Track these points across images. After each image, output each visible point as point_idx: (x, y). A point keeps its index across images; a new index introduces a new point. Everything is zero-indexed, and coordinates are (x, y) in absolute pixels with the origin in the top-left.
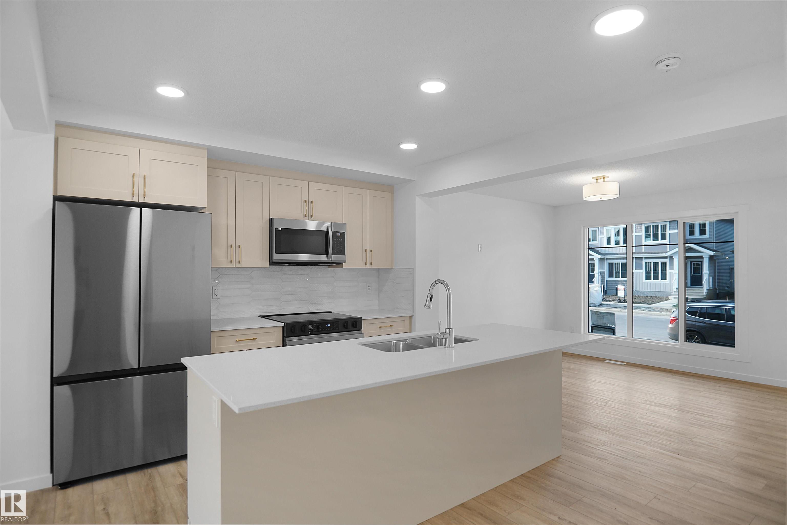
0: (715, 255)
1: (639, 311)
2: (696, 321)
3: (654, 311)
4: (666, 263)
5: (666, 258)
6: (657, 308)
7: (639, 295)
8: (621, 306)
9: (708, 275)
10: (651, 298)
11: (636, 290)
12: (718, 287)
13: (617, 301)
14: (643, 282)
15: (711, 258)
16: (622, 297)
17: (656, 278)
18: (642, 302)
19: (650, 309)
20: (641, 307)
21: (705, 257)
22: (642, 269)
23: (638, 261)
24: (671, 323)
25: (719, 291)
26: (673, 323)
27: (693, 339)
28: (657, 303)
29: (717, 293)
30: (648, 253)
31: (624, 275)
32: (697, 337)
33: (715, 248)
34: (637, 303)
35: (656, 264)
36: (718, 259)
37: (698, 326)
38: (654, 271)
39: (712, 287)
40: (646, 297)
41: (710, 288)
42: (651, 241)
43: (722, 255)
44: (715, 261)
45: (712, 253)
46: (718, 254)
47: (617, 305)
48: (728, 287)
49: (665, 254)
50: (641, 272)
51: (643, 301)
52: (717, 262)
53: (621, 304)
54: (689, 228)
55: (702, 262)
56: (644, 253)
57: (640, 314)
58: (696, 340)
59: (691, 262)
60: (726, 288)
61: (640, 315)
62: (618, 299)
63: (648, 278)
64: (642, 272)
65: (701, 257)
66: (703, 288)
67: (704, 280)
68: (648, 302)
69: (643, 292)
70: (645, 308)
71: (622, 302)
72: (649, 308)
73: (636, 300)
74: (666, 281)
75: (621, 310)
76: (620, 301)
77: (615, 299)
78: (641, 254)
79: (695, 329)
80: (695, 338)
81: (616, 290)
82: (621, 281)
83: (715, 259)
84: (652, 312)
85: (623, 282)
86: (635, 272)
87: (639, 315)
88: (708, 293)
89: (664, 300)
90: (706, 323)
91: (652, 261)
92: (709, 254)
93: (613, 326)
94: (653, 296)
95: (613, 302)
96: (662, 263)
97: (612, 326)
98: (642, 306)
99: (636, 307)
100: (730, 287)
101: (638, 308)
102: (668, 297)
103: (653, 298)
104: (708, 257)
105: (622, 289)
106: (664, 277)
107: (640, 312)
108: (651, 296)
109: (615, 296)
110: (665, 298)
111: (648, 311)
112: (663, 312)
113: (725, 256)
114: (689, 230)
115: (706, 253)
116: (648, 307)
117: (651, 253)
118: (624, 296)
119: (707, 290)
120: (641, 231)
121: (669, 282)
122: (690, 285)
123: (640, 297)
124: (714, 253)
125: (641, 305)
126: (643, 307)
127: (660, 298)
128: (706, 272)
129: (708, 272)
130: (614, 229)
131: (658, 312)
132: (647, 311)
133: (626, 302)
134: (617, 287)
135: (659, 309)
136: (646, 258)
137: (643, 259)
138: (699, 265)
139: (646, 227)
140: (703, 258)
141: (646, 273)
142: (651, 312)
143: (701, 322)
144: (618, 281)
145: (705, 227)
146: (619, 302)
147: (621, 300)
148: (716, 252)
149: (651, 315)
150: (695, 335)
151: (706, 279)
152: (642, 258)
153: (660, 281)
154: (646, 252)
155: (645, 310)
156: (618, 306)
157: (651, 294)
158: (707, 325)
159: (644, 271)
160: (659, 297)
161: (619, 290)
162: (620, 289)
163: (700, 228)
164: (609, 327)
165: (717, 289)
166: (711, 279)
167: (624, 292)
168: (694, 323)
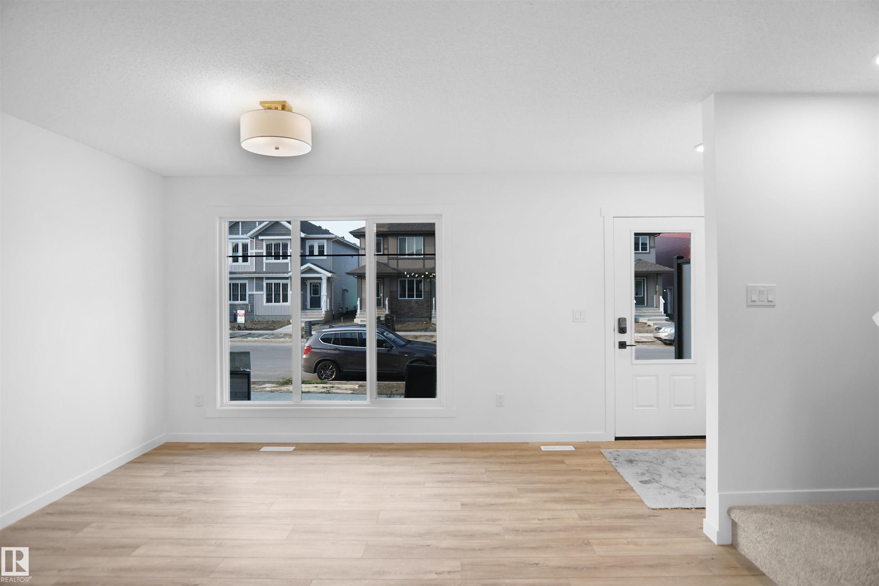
0: (332, 276)
1: (262, 338)
2: (331, 349)
3: (278, 337)
4: (287, 284)
5: (287, 278)
6: (281, 334)
7: (259, 320)
8: (241, 334)
9: (326, 296)
10: (272, 323)
11: (256, 314)
12: (333, 308)
13: (237, 329)
14: (264, 305)
15: (329, 279)
16: (242, 324)
17: (277, 300)
18: (264, 328)
19: (273, 336)
20: (264, 335)
21: (323, 279)
22: (263, 290)
23: (259, 282)
24: (305, 354)
25: (334, 312)
26: (307, 353)
27: (328, 368)
28: (280, 328)
29: (333, 315)
30: (269, 273)
31: (243, 298)
32: (331, 366)
33: (332, 269)
34: (259, 330)
35: (277, 285)
36: (334, 280)
37: (332, 354)
38: (275, 293)
39: (329, 308)
40: (267, 321)
41: (327, 309)
42: (272, 260)
43: (337, 277)
44: (332, 282)
45: (330, 275)
46: (335, 276)
47: (237, 333)
48: (341, 308)
49: (286, 274)
50: (261, 294)
51: (265, 326)
52: (333, 283)
53: (242, 332)
54: (309, 248)
55: (320, 283)
56: (265, 273)
57: (264, 342)
58: (331, 369)
59: (311, 284)
60: (340, 309)
61: (264, 344)
62: (236, 326)
63: (269, 300)
64: (263, 294)
65: (320, 278)
66: (321, 309)
67: (322, 302)
68: (269, 328)
69: (264, 316)
70: (268, 335)
71: (242, 329)
72: (273, 334)
73: (257, 326)
74: (288, 304)
75: (241, 340)
76: (239, 328)
77: (233, 326)
78: (261, 274)
79: (330, 358)
80: (330, 368)
81: (233, 316)
82: (240, 305)
83: (331, 281)
84: (277, 340)
85: (242, 306)
86: (255, 294)
87: (262, 344)
88: (326, 315)
89: (285, 324)
90: (340, 350)
91: (273, 281)
92: (327, 275)
93: (248, 370)
94: (274, 320)
95: (232, 330)
96: (283, 284)
97: (246, 370)
98: (265, 332)
99: (258, 335)
100: (342, 308)
101: (261, 336)
102: (290, 321)
103: (274, 323)
104: (326, 278)
105: (242, 314)
106: (285, 300)
107: (264, 340)
108: (271, 320)
109: (233, 322)
110: (286, 322)
111: (272, 338)
112: (287, 339)
113: (339, 277)
114: (309, 250)
115: (325, 274)
116: (271, 334)
117: (273, 273)
118: (244, 323)
119: (325, 311)
120: (262, 248)
121: (290, 305)
122: (309, 307)
123: (261, 322)
124: (332, 274)
125: (263, 332)
126: (266, 334)
127: (282, 323)
128: (324, 293)
129: (326, 294)
130: (231, 243)
131: (283, 339)
132: (270, 338)
133: (246, 329)
134: (234, 312)
135: (282, 335)
136: (267, 278)
137: (264, 280)
138: (318, 286)
139: (267, 245)
140: (322, 279)
141: (267, 295)
142: (274, 339)
143: (336, 349)
144: (236, 305)
145: (324, 248)
146: (238, 330)
147: (241, 327)
148: (334, 274)
149: (276, 342)
150: (330, 365)
151: (324, 301)
152: (263, 278)
153: (281, 304)
154: (267, 271)
155: (268, 338)
156: (238, 335)
157: (272, 318)
158: (341, 352)
159: (264, 293)
160: (280, 321)
161: (238, 316)
162: (239, 314)
163: (319, 248)
164: (242, 371)
165: (333, 311)
166: (328, 300)
167: (244, 317)
168: (329, 351)
